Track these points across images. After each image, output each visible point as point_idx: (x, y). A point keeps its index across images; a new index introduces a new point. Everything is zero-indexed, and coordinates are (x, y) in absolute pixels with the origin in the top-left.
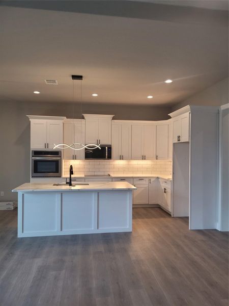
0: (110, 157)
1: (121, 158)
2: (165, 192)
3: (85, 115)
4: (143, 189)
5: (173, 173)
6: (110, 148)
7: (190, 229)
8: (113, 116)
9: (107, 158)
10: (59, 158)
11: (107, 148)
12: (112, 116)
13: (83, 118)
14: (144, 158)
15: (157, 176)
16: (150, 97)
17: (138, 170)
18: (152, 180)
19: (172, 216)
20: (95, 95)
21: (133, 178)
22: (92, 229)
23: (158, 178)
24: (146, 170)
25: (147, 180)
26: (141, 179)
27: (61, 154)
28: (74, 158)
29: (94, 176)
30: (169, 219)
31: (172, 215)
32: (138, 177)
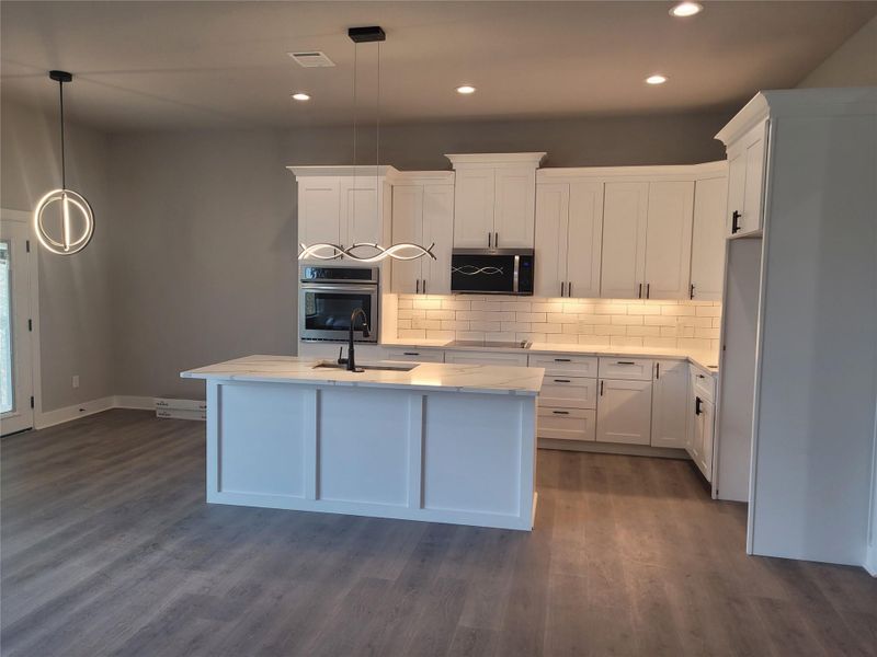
0: (527, 287)
1: (566, 291)
2: (698, 412)
3: (455, 159)
4: (633, 393)
5: (724, 348)
6: (528, 260)
7: (748, 551)
8: (541, 154)
9: (516, 289)
10: (373, 289)
11: (517, 258)
12: (538, 156)
13: (449, 167)
14: (644, 292)
15: (682, 353)
16: (656, 80)
17: (626, 331)
18: (665, 367)
19: (714, 496)
20: (466, 90)
21: (597, 356)
22: (403, 507)
23: (687, 361)
24: (659, 331)
25: (649, 365)
26: (625, 361)
27: (378, 278)
28: (422, 288)
29: (484, 344)
30: (696, 506)
31: (714, 492)
32: (617, 356)
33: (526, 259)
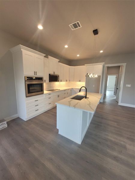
1: (61, 81)
8: (59, 60)
10: (43, 82)
27: (43, 79)
33: (59, 76)
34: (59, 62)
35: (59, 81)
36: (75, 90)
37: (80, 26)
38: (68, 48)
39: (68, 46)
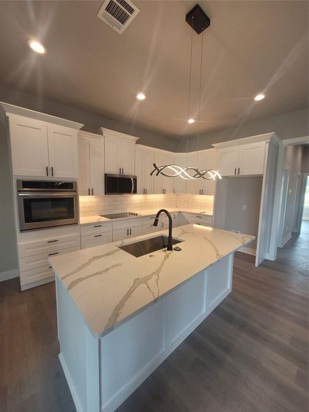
1: (145, 192)
3: (105, 131)
8: (138, 138)
9: (132, 192)
10: (74, 194)
11: (132, 179)
12: (136, 139)
15: (178, 210)
23: (180, 212)
27: (76, 187)
28: (91, 193)
33: (135, 180)
34: (137, 142)
35: (135, 192)
36: (186, 217)
37: (131, 11)
38: (145, 100)
39: (146, 95)
